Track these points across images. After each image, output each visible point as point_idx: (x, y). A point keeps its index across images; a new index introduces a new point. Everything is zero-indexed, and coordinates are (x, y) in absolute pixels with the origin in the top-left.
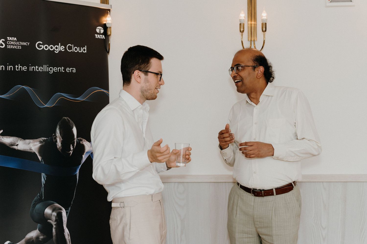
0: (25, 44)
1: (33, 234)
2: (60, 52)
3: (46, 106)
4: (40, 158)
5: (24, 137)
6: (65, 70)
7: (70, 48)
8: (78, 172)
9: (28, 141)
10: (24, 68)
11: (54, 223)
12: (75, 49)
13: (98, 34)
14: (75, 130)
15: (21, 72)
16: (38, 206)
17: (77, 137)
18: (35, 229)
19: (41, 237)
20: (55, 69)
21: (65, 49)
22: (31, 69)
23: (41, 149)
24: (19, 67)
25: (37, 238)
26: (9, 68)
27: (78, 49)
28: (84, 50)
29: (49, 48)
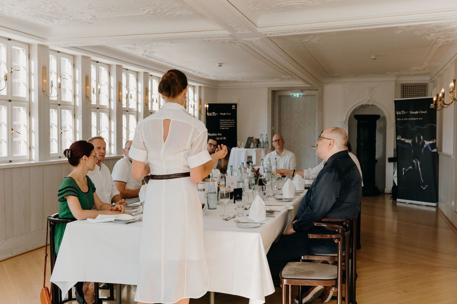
0: (407, 112)
1: (410, 167)
2: (417, 114)
3: (413, 130)
4: (412, 145)
5: (407, 139)
6: (418, 119)
7: (420, 112)
8: (423, 150)
9: (408, 140)
10: (407, 119)
11: (416, 165)
12: (422, 112)
14: (422, 137)
15: (406, 120)
17: (423, 139)
18: (411, 166)
19: (413, 169)
22: (409, 119)
23: (412, 143)
24: (405, 119)
25: (412, 169)
26: (402, 119)
28: (426, 112)
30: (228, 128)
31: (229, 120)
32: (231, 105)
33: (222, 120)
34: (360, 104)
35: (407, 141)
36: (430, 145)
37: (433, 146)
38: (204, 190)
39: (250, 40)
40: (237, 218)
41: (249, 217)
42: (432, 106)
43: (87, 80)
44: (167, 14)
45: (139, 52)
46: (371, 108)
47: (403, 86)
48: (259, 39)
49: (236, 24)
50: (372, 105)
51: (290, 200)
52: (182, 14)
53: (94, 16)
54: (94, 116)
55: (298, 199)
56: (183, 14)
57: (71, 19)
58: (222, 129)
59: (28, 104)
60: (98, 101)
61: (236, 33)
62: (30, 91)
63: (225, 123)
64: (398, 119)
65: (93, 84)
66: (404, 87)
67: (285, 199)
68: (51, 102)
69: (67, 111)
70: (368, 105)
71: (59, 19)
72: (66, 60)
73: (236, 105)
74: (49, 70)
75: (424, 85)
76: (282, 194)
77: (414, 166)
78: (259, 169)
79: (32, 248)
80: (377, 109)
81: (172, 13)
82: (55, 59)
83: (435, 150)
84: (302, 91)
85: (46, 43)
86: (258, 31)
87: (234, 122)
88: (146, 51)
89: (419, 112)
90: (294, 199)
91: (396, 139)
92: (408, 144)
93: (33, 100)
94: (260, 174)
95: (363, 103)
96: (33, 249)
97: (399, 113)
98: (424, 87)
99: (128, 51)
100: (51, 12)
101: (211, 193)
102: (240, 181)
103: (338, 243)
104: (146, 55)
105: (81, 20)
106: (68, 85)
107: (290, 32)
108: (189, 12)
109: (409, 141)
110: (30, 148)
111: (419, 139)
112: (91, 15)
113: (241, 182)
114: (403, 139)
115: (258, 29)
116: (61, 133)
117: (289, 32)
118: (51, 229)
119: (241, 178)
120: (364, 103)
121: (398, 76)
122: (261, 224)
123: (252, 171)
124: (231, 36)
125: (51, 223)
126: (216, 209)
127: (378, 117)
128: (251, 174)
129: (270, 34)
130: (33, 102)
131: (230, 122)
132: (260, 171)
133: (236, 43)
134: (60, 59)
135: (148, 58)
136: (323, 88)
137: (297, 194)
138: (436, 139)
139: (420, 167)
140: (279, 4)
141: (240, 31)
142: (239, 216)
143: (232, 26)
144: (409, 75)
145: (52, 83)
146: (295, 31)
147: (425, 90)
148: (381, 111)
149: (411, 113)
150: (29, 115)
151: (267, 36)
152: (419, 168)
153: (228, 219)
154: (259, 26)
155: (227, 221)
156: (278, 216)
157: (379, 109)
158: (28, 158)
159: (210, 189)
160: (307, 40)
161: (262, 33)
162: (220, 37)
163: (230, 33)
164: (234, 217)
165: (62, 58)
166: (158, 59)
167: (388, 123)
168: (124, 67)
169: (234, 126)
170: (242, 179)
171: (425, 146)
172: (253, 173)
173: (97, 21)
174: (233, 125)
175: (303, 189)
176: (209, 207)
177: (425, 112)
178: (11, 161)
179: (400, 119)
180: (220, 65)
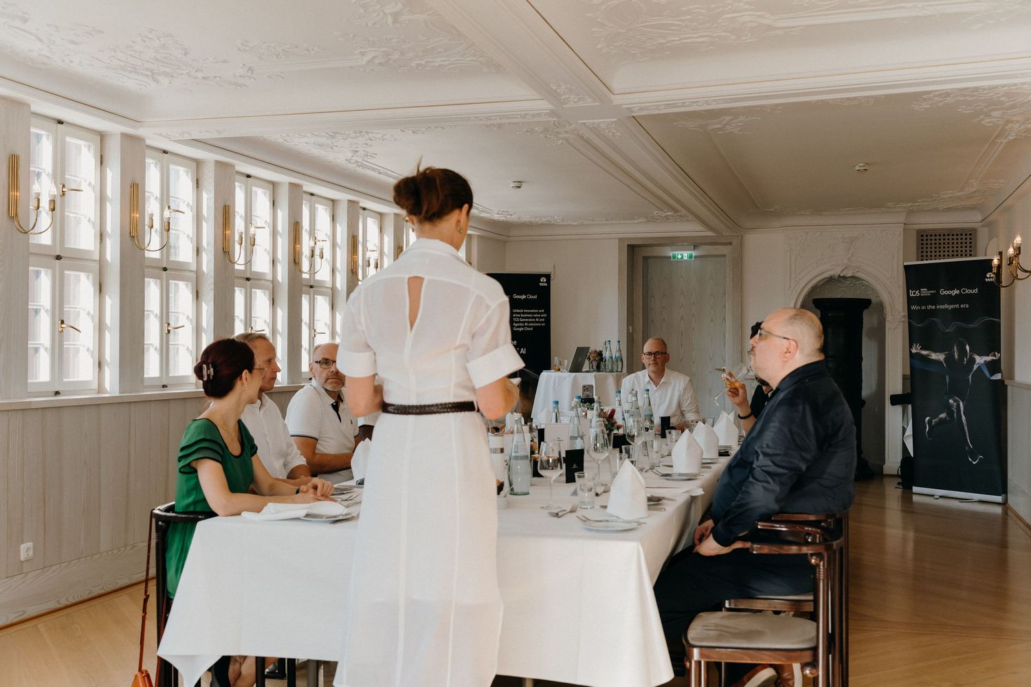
1: (943, 416)
5: (935, 352)
7: (964, 291)
8: (970, 377)
9: (938, 354)
10: (933, 307)
13: (988, 278)
14: (968, 347)
16: (945, 397)
17: (970, 352)
19: (948, 418)
20: (952, 306)
21: (960, 292)
22: (938, 307)
23: (945, 359)
24: (929, 307)
25: (946, 418)
27: (971, 291)
28: (976, 291)
29: (948, 292)
30: (532, 329)
31: (532, 311)
32: (537, 277)
33: (518, 311)
34: (827, 275)
35: (934, 356)
36: (987, 364)
37: (994, 367)
38: (502, 451)
39: (593, 123)
40: (580, 513)
41: (609, 510)
42: (990, 277)
43: (225, 215)
44: (413, 65)
45: (340, 156)
46: (851, 283)
47: (922, 236)
48: (615, 120)
49: (568, 86)
50: (853, 277)
51: (690, 478)
52: (446, 63)
53: (250, 69)
54: (239, 297)
55: (708, 475)
56: (449, 65)
57: (200, 75)
58: (518, 331)
59: (97, 266)
60: (248, 262)
61: (565, 106)
62: (102, 237)
63: (523, 318)
64: (913, 308)
65: (239, 224)
66: (925, 238)
67: (680, 475)
68: (147, 263)
69: (182, 284)
70: (844, 277)
71: (172, 76)
72: (182, 170)
73: (548, 276)
74: (144, 191)
75: (968, 233)
76: (672, 466)
77: (950, 413)
78: (613, 412)
79: (102, 588)
80: (863, 286)
81: (423, 62)
82: (156, 167)
83: (998, 377)
84: (695, 247)
85: (140, 132)
86: (616, 102)
87: (545, 315)
88: (357, 152)
89: (960, 290)
90: (700, 475)
91: (910, 351)
92: (937, 362)
93: (108, 257)
94: (615, 423)
95: (831, 273)
96: (103, 592)
97: (914, 293)
98: (968, 237)
99: (316, 152)
100: (156, 59)
101: (516, 458)
102: (576, 435)
103: (818, 565)
104: (357, 161)
105: (220, 77)
106: (184, 225)
107: (684, 103)
108: (461, 58)
109: (939, 357)
110: (100, 364)
111: (962, 352)
112: (244, 65)
113: (579, 439)
114: (924, 352)
115: (613, 97)
116: (169, 331)
117: (683, 105)
118: (158, 537)
119: (578, 428)
120: (836, 272)
121: (911, 212)
122: (640, 524)
123: (600, 416)
124: (553, 113)
125: (160, 523)
126: (528, 494)
127: (866, 303)
128: (597, 422)
129: (641, 109)
130: (109, 260)
131: (536, 316)
132: (615, 416)
133: (558, 133)
134: (168, 170)
135: (360, 170)
136: (741, 239)
137: (705, 465)
138: (999, 352)
139: (964, 414)
140: (664, 41)
141: (576, 102)
142: (585, 508)
143: (558, 90)
144: (936, 210)
145: (152, 220)
146: (696, 102)
147: (970, 243)
148: (874, 290)
149: (944, 292)
150: (98, 291)
151: (633, 114)
152: (964, 417)
153: (560, 514)
154: (616, 92)
155: (559, 517)
156: (672, 509)
157: (868, 286)
158: (95, 386)
159: (515, 448)
160: (719, 126)
161: (624, 106)
162: (527, 116)
163: (550, 106)
164: (572, 511)
165: (172, 167)
166: (382, 170)
167: (889, 318)
168: (305, 189)
169: (543, 324)
170: (580, 432)
171: (975, 367)
172: (602, 419)
173: (255, 79)
174: (541, 322)
175: (715, 455)
176: (512, 490)
177: (974, 291)
178: (57, 393)
179: (918, 308)
180: (518, 184)
